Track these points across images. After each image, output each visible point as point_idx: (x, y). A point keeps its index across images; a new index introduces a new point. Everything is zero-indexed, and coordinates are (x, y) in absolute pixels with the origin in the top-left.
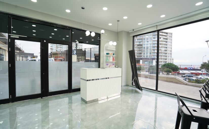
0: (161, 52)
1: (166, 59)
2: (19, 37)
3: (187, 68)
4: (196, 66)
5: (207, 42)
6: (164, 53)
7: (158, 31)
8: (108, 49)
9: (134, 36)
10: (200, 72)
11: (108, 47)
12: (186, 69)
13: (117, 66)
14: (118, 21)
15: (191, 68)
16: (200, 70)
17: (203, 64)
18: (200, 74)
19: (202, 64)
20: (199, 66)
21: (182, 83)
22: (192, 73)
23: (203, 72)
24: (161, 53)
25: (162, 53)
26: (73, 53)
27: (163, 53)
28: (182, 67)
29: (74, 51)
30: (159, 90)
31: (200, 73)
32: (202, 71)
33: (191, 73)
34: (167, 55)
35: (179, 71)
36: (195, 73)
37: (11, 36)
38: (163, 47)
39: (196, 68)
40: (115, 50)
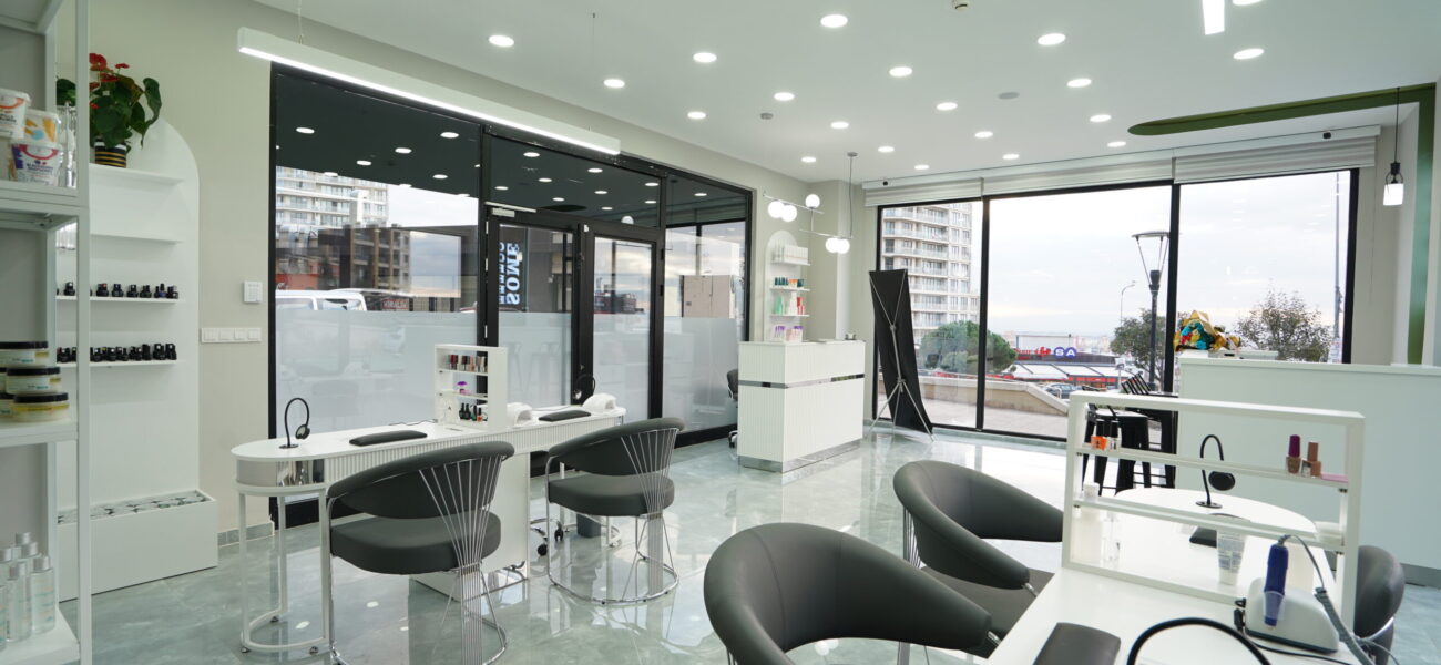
0: (916, 253)
1: (940, 299)
2: (517, 212)
3: (1049, 350)
4: (1090, 337)
5: (1137, 237)
6: (930, 262)
7: (986, 199)
8: (787, 260)
9: (880, 208)
10: (1109, 371)
11: (785, 253)
12: (1043, 357)
13: (851, 336)
14: (852, 155)
15: (1066, 352)
16: (1110, 361)
17: (1121, 328)
18: (1107, 384)
19: (1118, 329)
20: (1102, 338)
21: (1052, 410)
22: (1074, 380)
23: (1124, 374)
24: (911, 258)
25: (917, 260)
26: (505, 263)
27: (924, 260)
28: (1026, 346)
29: (509, 252)
30: (986, 426)
31: (1107, 378)
32: (1119, 367)
33: (1066, 377)
34: (947, 273)
35: (1014, 369)
36: (1086, 377)
37: (496, 212)
38: (925, 225)
39: (1088, 351)
40: (805, 263)
